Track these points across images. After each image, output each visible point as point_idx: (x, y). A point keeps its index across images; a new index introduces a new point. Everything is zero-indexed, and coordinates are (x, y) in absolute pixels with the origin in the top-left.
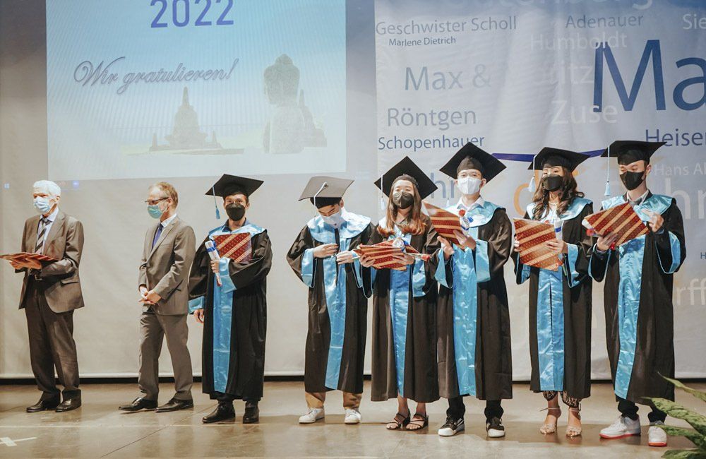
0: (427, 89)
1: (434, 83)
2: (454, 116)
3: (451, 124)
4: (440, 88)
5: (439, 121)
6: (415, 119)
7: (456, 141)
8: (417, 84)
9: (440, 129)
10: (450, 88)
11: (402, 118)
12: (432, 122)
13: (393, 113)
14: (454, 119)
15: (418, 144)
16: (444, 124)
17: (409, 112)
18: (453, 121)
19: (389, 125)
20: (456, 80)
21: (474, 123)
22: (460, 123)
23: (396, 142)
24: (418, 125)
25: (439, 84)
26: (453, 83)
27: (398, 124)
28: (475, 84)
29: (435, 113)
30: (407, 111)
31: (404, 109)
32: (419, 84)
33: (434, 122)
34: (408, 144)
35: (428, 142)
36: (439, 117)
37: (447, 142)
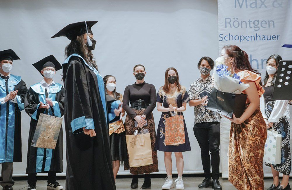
0: (247, 7)
1: (251, 5)
2: (262, 23)
3: (261, 28)
4: (254, 8)
5: (254, 25)
6: (241, 24)
7: (264, 37)
8: (241, 5)
9: (254, 30)
10: (260, 7)
11: (233, 23)
12: (250, 26)
13: (228, 20)
14: (262, 25)
15: (242, 38)
16: (256, 27)
17: (237, 20)
18: (262, 26)
19: (226, 27)
20: (263, 3)
21: (274, 27)
22: (266, 27)
23: (230, 37)
24: (242, 27)
25: (253, 6)
26: (262, 5)
27: (231, 27)
28: (273, 6)
29: (252, 21)
30: (236, 19)
31: (234, 19)
32: (242, 5)
33: (251, 27)
34: (237, 38)
35: (247, 37)
36: (254, 23)
37: (258, 37)
